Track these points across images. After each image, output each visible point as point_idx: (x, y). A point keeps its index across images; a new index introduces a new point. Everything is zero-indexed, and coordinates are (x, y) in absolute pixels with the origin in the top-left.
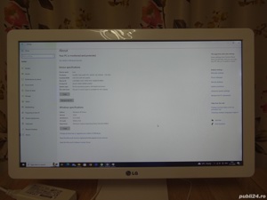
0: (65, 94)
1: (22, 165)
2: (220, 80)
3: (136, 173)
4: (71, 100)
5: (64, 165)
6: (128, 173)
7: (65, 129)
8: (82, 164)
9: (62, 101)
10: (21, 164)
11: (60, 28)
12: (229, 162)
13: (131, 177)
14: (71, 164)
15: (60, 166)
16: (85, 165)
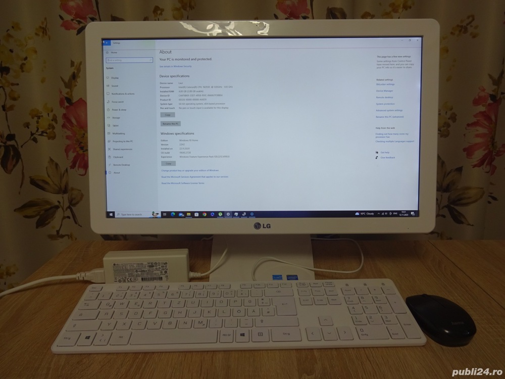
0: (168, 115)
1: (110, 215)
2: (388, 94)
3: (269, 226)
4: (177, 124)
5: (167, 215)
6: (257, 226)
7: (169, 164)
8: (193, 213)
9: (164, 124)
10: (108, 213)
11: (146, 19)
12: (399, 212)
13: (262, 231)
14: (177, 213)
15: (163, 217)
16: (197, 215)
